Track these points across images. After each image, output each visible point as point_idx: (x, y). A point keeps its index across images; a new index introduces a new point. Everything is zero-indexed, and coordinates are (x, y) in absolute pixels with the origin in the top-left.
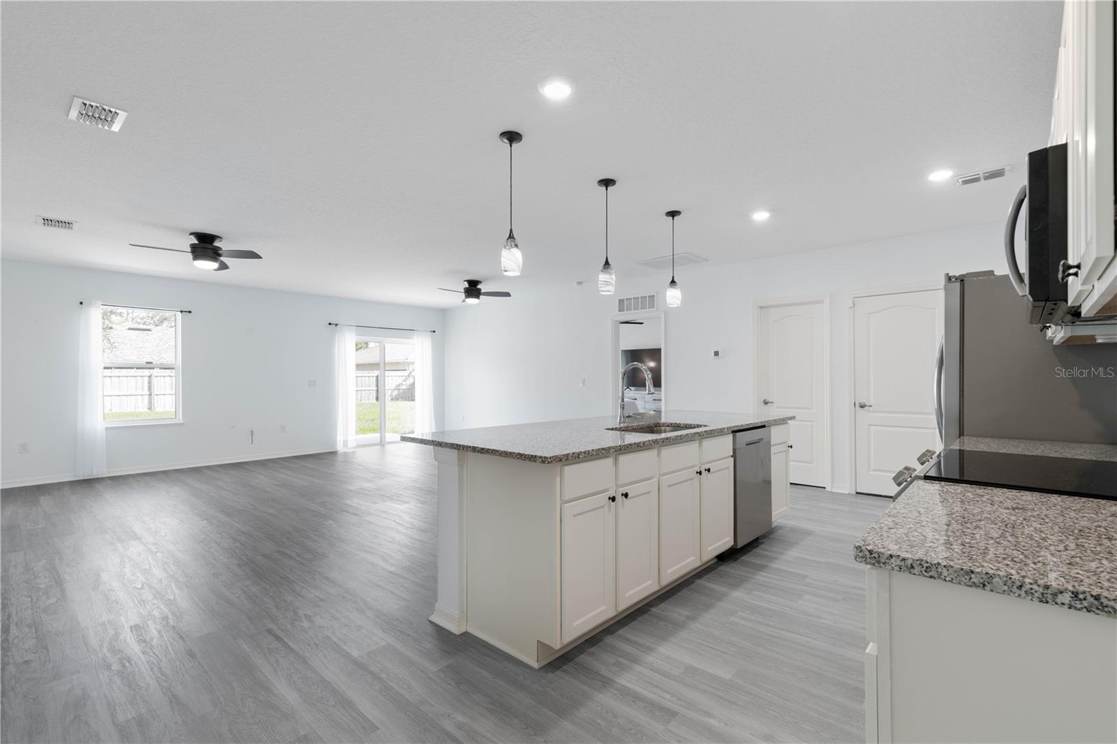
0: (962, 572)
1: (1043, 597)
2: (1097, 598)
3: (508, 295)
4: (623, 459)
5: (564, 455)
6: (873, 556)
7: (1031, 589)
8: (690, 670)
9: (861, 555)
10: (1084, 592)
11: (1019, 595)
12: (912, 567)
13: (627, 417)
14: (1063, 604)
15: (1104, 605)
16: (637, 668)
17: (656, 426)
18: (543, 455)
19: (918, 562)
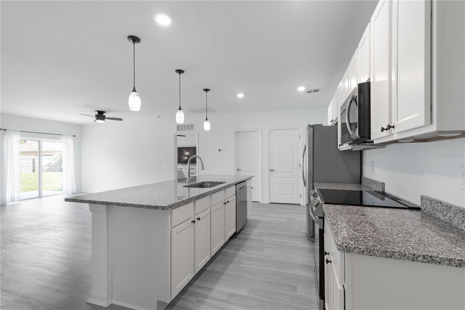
0: (383, 252)
1: (413, 259)
2: (431, 257)
3: (121, 120)
4: (198, 202)
5: (173, 204)
6: (347, 248)
7: (409, 256)
8: (231, 295)
9: (342, 248)
10: (427, 256)
11: (404, 259)
12: (364, 252)
13: (191, 180)
14: (420, 261)
15: (434, 259)
16: (207, 300)
17: (203, 183)
18: (163, 206)
19: (366, 250)
